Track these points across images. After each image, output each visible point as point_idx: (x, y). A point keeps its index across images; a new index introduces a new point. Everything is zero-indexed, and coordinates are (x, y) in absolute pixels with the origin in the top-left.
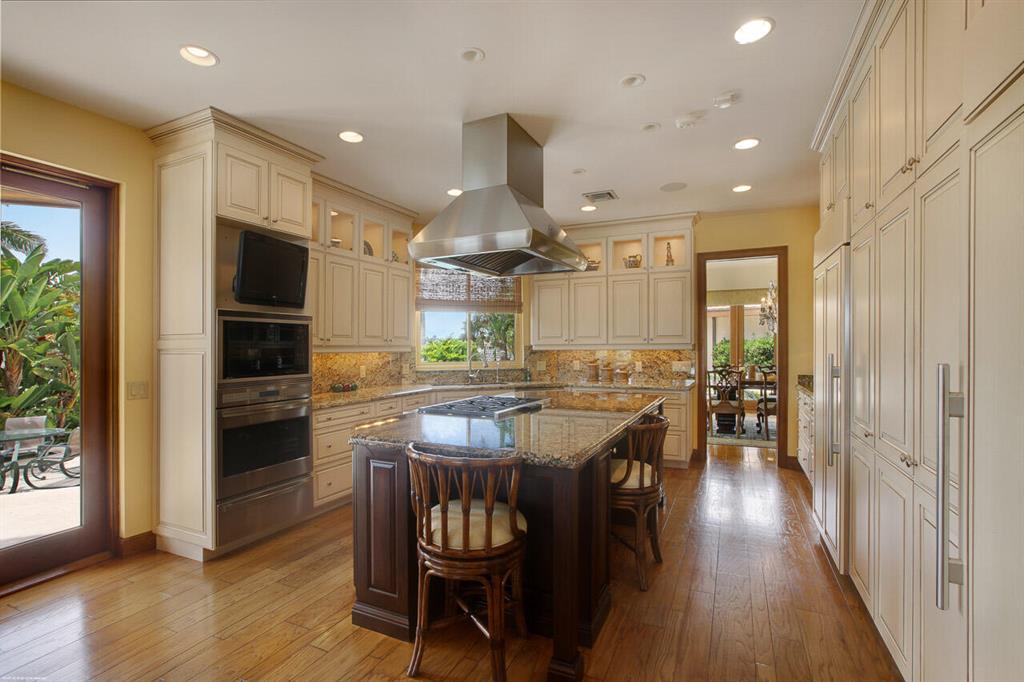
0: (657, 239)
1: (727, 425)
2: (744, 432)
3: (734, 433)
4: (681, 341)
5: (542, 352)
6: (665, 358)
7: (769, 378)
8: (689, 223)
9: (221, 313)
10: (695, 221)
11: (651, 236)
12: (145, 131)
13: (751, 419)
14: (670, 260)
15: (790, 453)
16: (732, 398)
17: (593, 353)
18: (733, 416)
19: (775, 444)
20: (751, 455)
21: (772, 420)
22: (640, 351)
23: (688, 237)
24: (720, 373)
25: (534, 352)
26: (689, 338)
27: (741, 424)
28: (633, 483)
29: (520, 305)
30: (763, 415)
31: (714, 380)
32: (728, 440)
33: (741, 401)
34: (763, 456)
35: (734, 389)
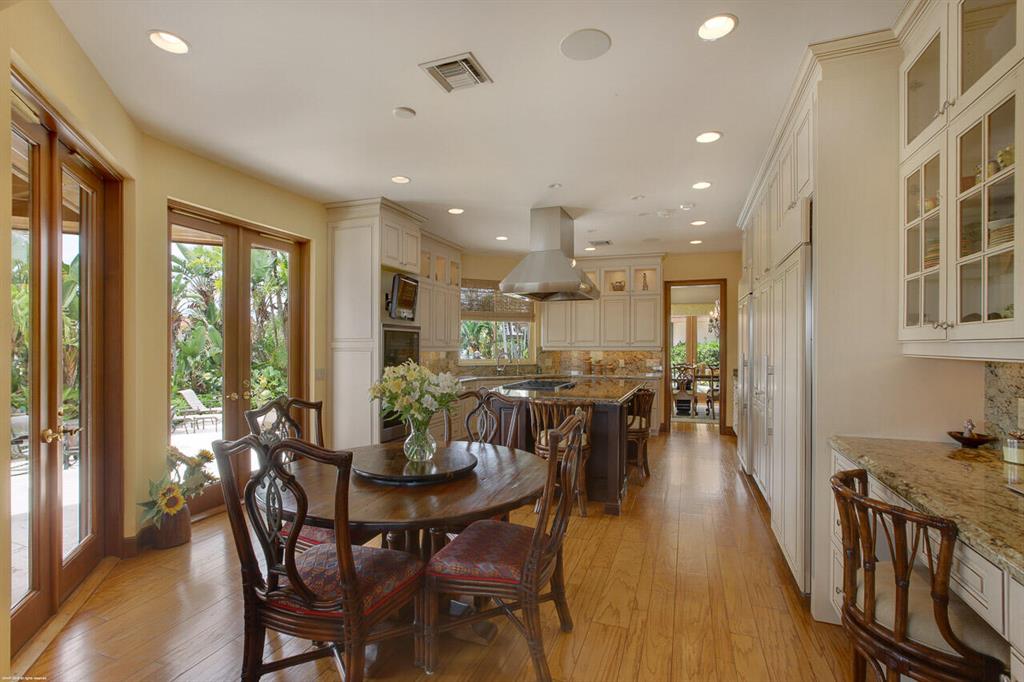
0: (636, 270)
1: (684, 409)
2: (697, 414)
3: (689, 415)
4: (652, 344)
5: (549, 352)
6: (641, 357)
7: (715, 373)
8: (659, 260)
9: (384, 325)
10: (663, 259)
11: (633, 268)
12: (324, 204)
13: (702, 406)
14: (645, 287)
15: (728, 425)
16: (688, 388)
17: (588, 353)
18: (689, 402)
19: (718, 421)
20: (702, 428)
21: (717, 406)
22: (623, 352)
23: (659, 269)
24: (679, 369)
25: (544, 352)
26: (659, 342)
27: (695, 410)
28: (636, 426)
29: (533, 316)
30: (710, 401)
31: (676, 375)
32: (684, 419)
33: (695, 392)
34: (710, 429)
35: (689, 382)
